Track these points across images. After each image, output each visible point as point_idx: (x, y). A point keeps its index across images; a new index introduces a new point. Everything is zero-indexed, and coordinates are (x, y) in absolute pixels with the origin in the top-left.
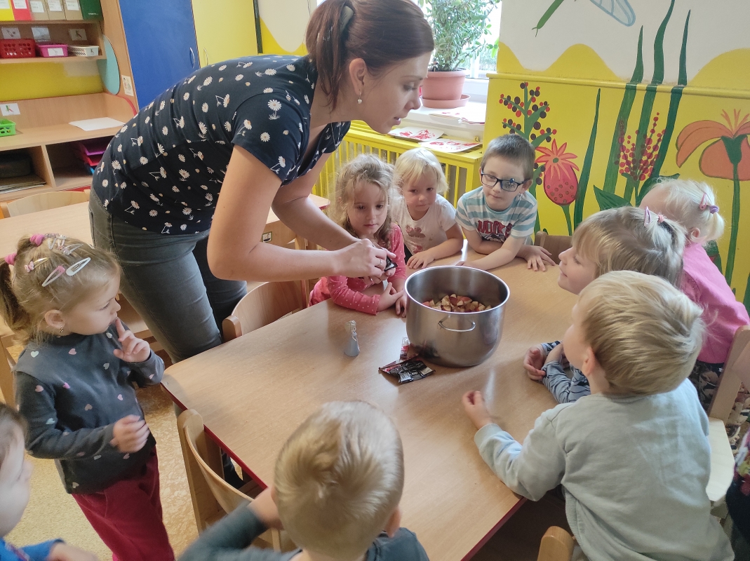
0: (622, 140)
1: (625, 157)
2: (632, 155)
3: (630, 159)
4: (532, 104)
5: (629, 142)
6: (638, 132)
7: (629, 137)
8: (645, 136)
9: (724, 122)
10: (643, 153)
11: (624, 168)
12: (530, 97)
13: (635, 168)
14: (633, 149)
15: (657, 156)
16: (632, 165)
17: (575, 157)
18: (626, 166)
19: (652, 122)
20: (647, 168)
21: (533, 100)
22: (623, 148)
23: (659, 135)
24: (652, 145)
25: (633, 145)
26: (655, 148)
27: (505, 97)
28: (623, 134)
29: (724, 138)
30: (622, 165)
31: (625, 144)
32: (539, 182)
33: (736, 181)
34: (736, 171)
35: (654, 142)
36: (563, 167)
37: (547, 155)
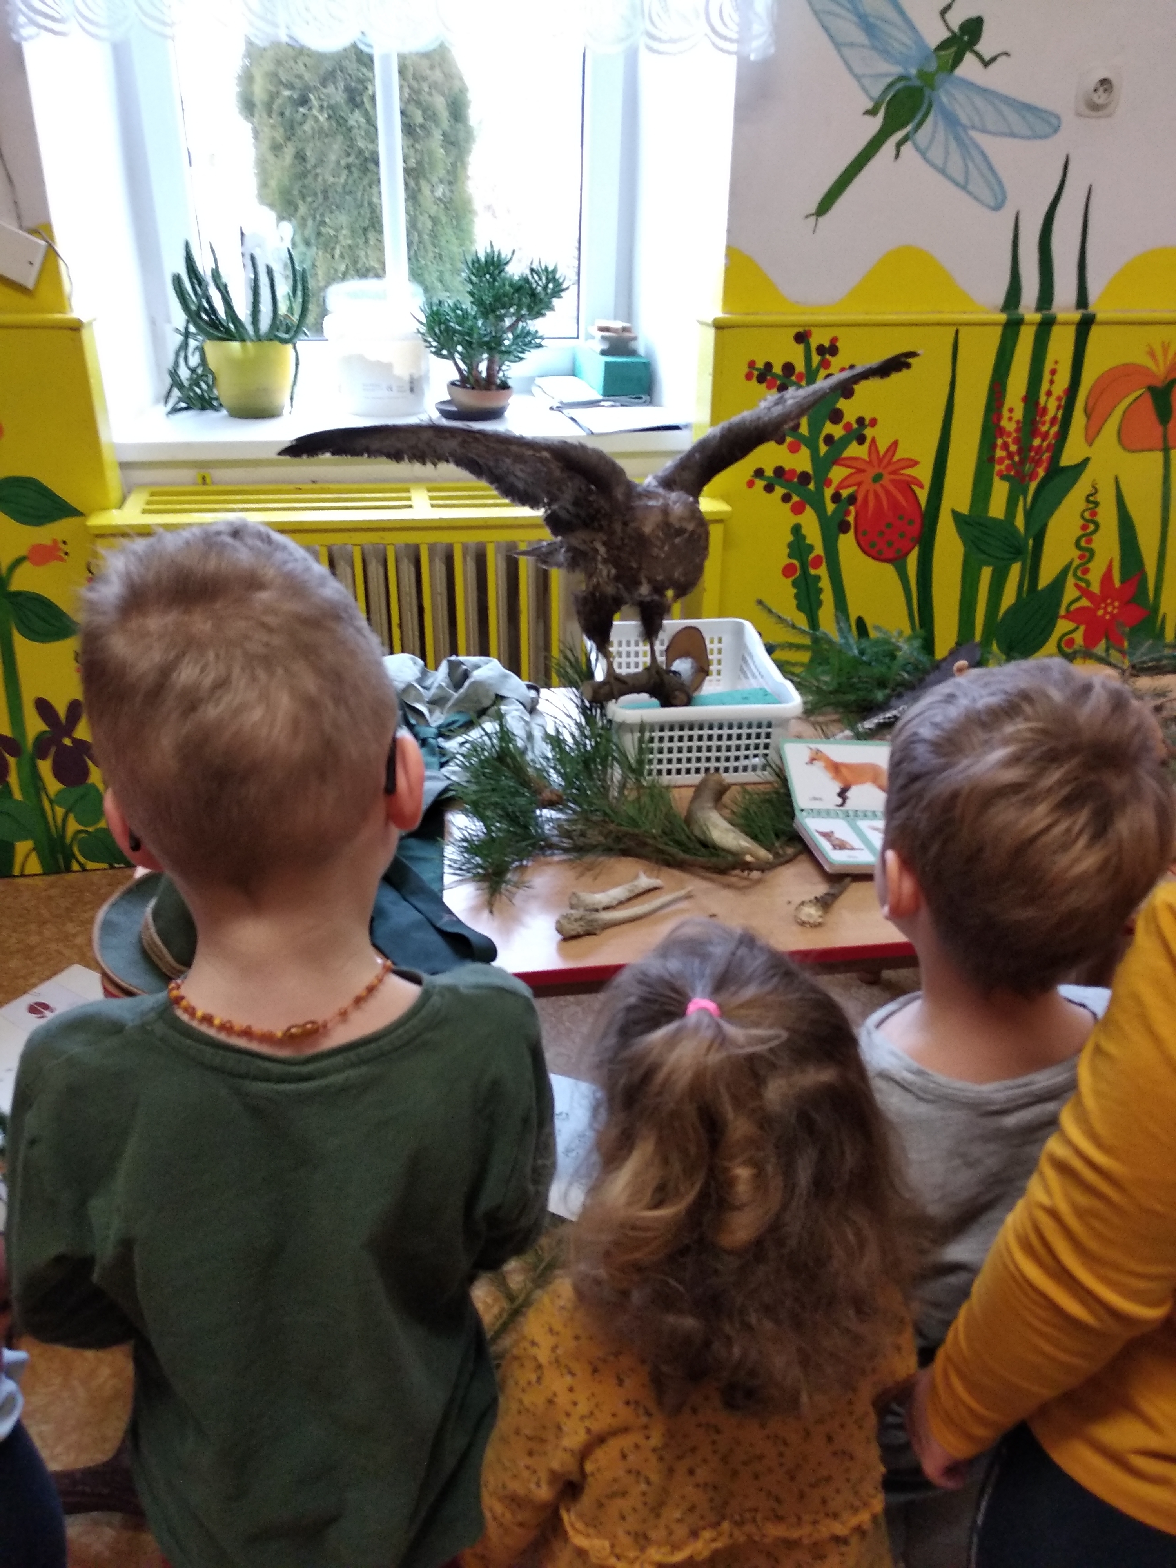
0: (999, 417)
1: (1005, 446)
2: (1017, 441)
3: (1013, 448)
5: (1010, 419)
6: (1025, 399)
7: (1011, 410)
8: (1037, 403)
9: (1148, 363)
10: (1034, 433)
11: (1003, 467)
12: (816, 359)
13: (1022, 462)
14: (1017, 430)
15: (1057, 433)
16: (1017, 459)
17: (915, 463)
18: (1007, 462)
19: (1047, 376)
20: (1041, 458)
21: (825, 364)
22: (1001, 432)
23: (1059, 399)
24: (1048, 418)
25: (1018, 422)
26: (1053, 421)
27: (760, 365)
28: (1000, 405)
29: (1152, 389)
30: (1001, 461)
31: (1004, 423)
32: (844, 527)
33: (1166, 450)
34: (1165, 437)
35: (1052, 412)
36: (892, 488)
37: (860, 471)
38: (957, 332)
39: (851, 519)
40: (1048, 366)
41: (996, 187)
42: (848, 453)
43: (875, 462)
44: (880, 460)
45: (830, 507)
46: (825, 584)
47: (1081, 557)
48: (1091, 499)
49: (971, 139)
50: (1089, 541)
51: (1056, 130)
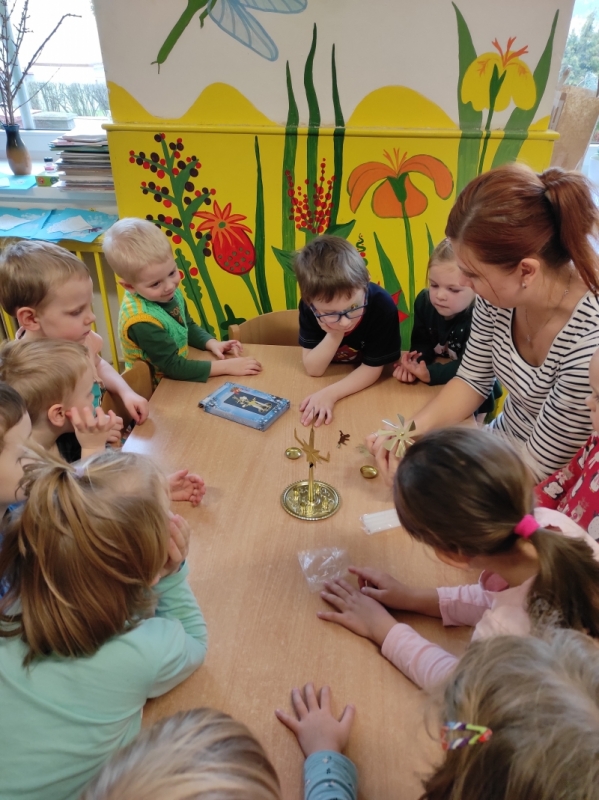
0: (292, 192)
1: (299, 210)
2: (306, 207)
3: (305, 212)
4: (176, 161)
5: (300, 194)
6: (307, 182)
7: (299, 188)
8: (315, 185)
9: (386, 162)
10: (317, 203)
11: (300, 223)
12: (171, 152)
14: (306, 201)
15: (331, 205)
16: (308, 218)
17: (244, 218)
18: (302, 220)
19: (319, 169)
20: (323, 219)
21: (177, 155)
22: (295, 201)
23: (329, 182)
24: (324, 194)
25: (305, 196)
26: (328, 196)
27: (137, 154)
28: (292, 185)
29: (390, 179)
30: (298, 219)
31: (296, 196)
32: (207, 253)
33: (406, 218)
34: (404, 209)
35: (326, 191)
36: (231, 231)
37: (210, 220)
38: (256, 138)
39: (210, 248)
40: (319, 162)
41: (271, 46)
42: (200, 209)
43: (219, 215)
44: (222, 215)
45: (196, 241)
46: (201, 284)
48: (360, 245)
49: (248, 13)
51: (305, 7)
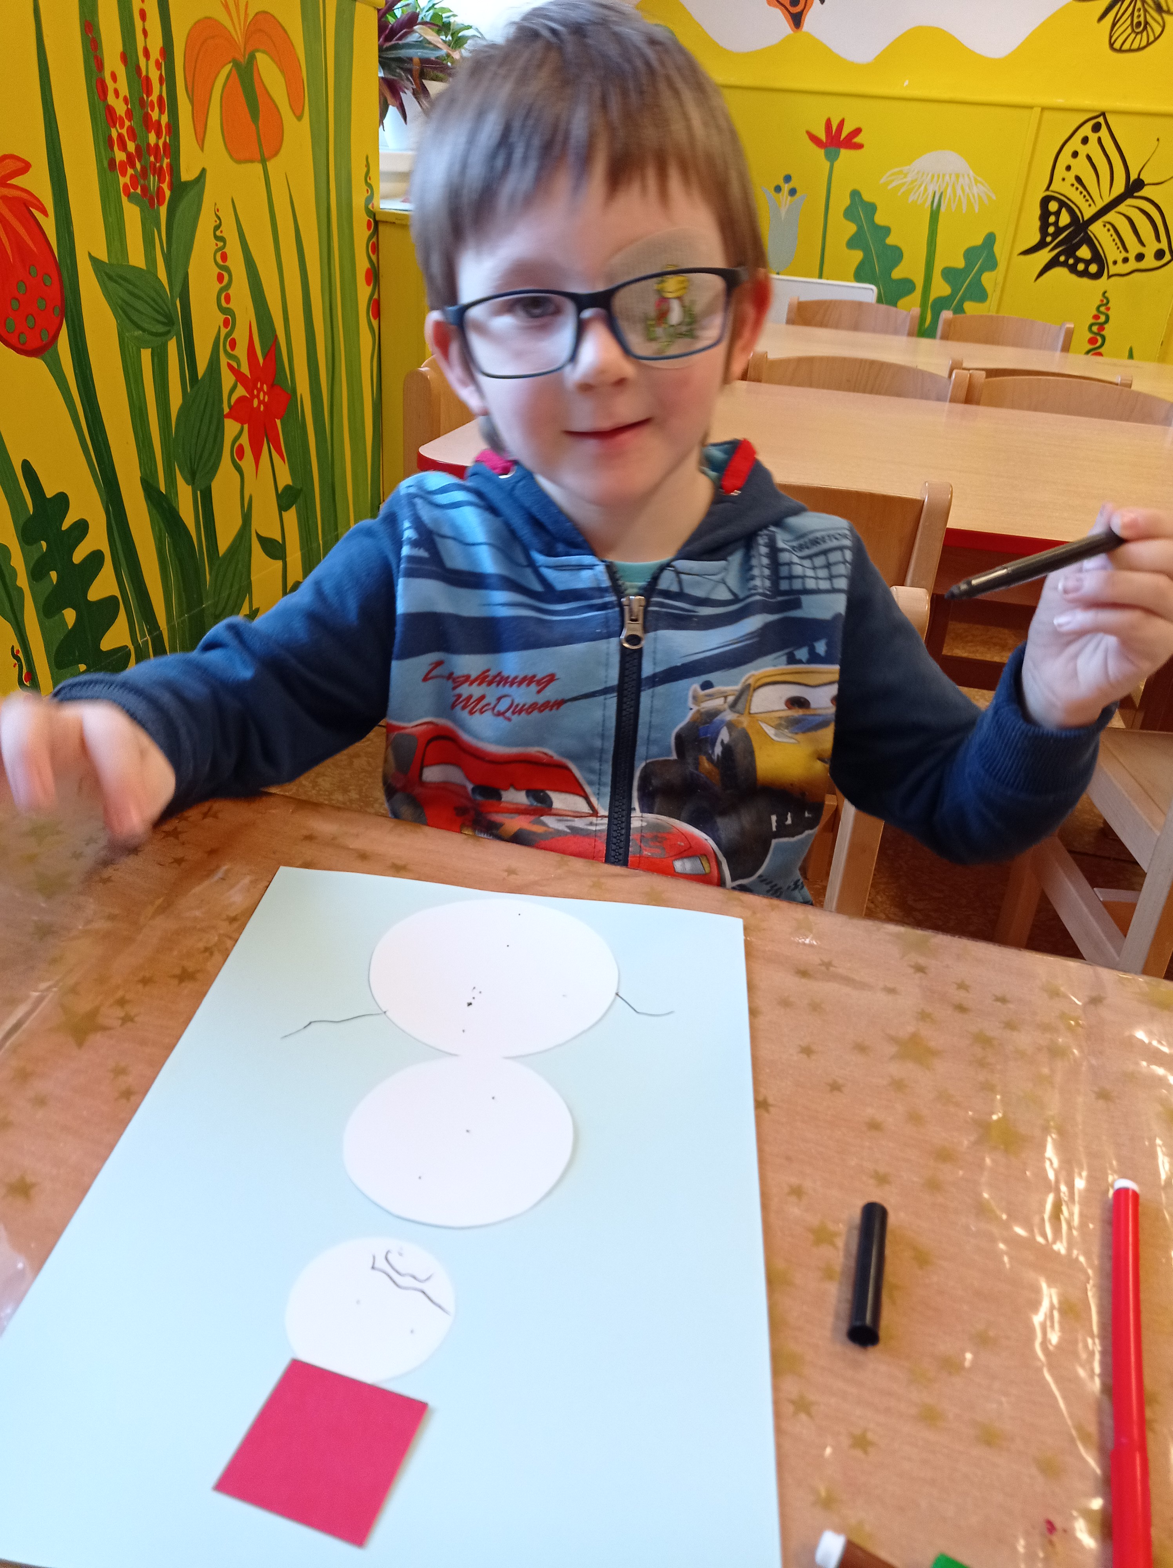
0: (104, 89)
1: (122, 143)
2: (132, 134)
3: (131, 146)
5: (116, 93)
6: (124, 58)
7: (114, 77)
8: (138, 69)
10: (147, 122)
11: (127, 180)
13: (144, 173)
14: (129, 114)
15: (168, 126)
16: (138, 166)
18: (130, 171)
19: (138, 21)
20: (161, 167)
22: (112, 115)
23: (158, 65)
24: (154, 97)
25: (126, 100)
26: (161, 105)
28: (100, 66)
29: (236, 66)
30: (123, 168)
31: (111, 99)
33: (264, 161)
34: (259, 141)
35: (156, 87)
40: (136, 4)
47: (226, 323)
48: (218, 233)
50: (228, 299)
